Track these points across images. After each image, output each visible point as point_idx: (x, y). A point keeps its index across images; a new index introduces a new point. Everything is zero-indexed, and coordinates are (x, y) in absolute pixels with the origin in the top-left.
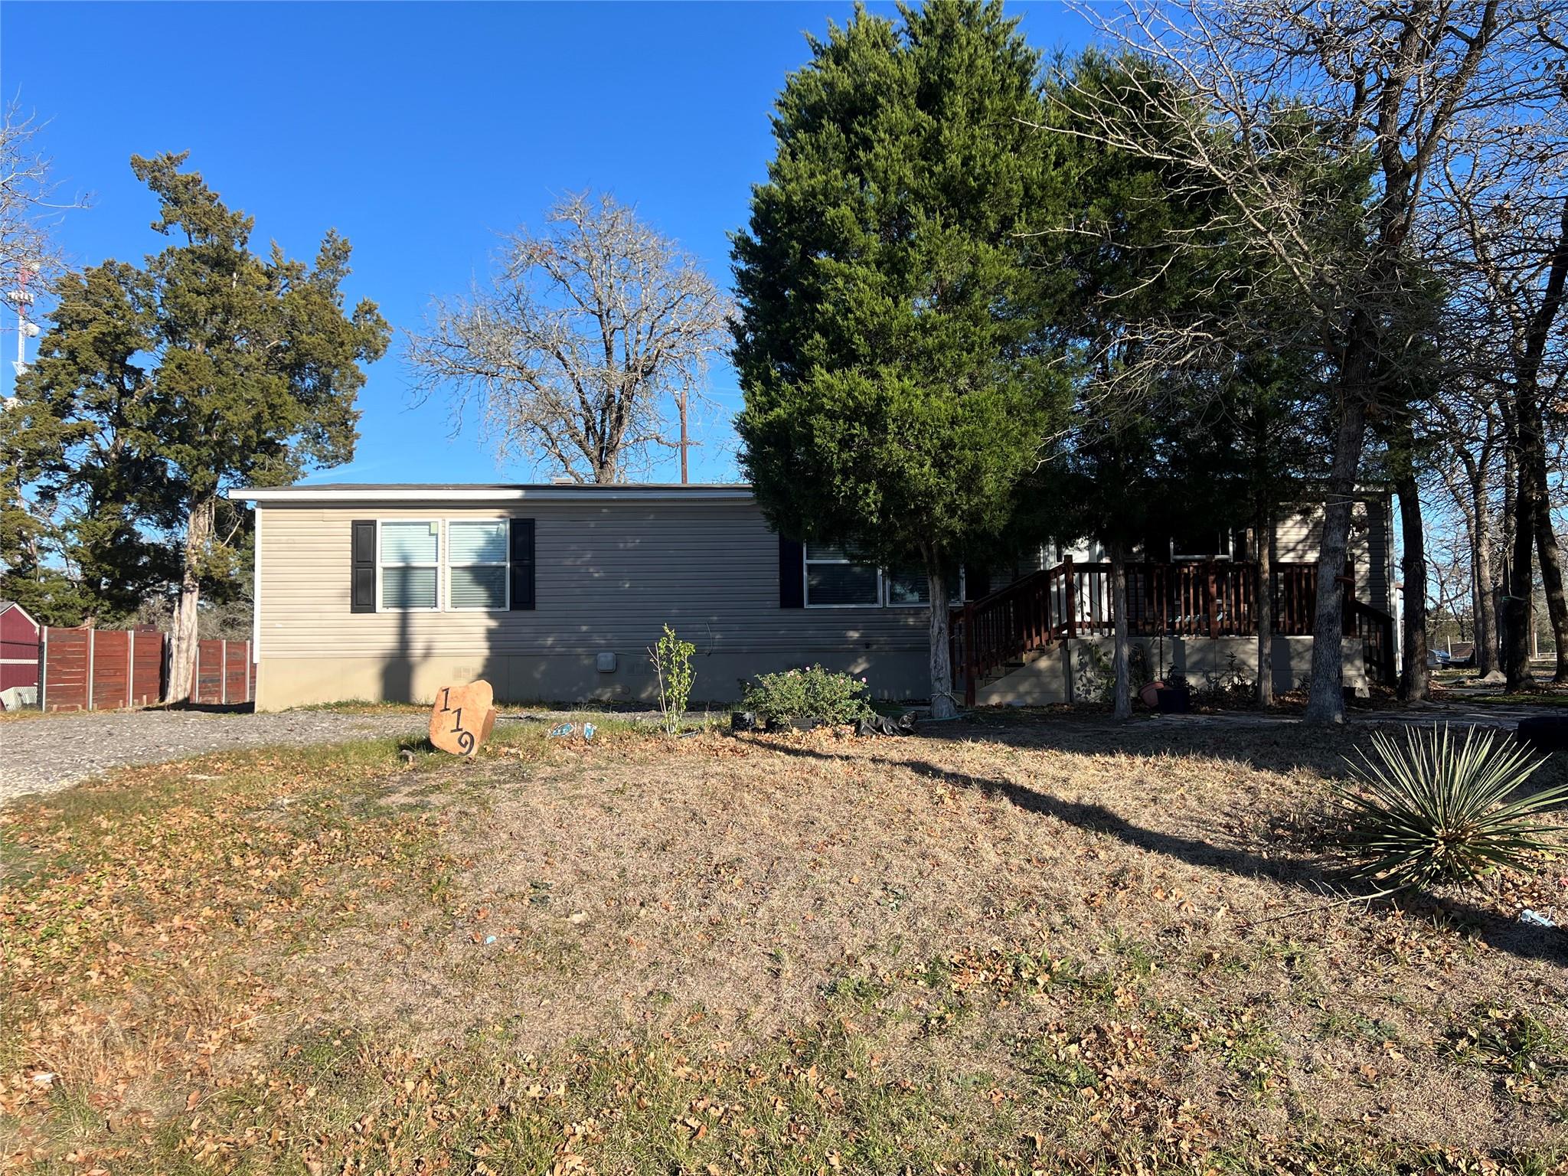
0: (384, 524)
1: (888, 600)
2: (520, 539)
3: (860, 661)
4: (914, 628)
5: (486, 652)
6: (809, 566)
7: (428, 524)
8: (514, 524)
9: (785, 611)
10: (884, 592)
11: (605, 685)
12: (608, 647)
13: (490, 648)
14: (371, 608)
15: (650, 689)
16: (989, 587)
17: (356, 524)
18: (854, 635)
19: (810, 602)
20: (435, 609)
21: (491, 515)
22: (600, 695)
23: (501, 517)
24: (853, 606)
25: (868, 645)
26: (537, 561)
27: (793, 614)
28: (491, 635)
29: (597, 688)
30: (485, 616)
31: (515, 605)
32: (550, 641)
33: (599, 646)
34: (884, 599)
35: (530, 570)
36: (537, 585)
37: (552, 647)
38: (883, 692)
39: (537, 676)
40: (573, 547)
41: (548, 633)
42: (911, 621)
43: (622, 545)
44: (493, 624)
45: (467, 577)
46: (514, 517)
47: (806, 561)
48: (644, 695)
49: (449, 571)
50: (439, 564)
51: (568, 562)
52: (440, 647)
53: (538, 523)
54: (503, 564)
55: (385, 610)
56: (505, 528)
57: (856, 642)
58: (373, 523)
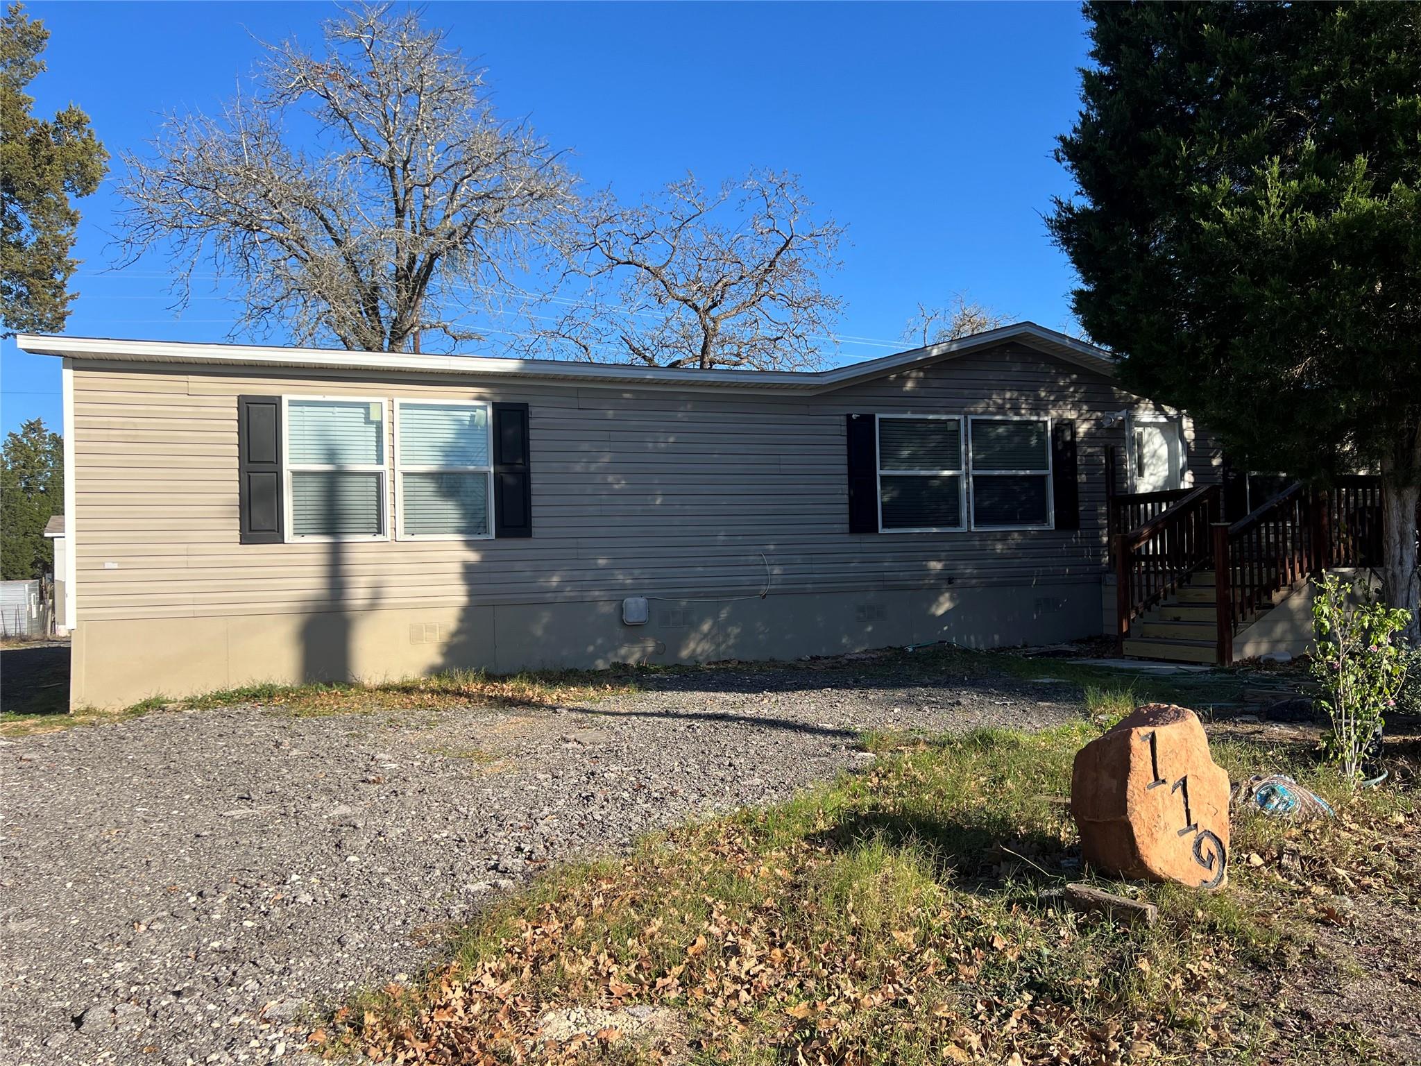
0: (292, 403)
1: (972, 521)
2: (509, 432)
3: (942, 599)
4: (1002, 557)
5: (462, 600)
6: (882, 477)
7: (366, 406)
8: (501, 411)
9: (856, 538)
10: (969, 512)
11: (633, 641)
12: (636, 590)
13: (470, 594)
14: (274, 534)
15: (692, 645)
16: (1078, 507)
17: (246, 404)
18: (936, 566)
19: (884, 526)
20: (379, 538)
21: (464, 396)
22: (625, 658)
23: (479, 398)
24: (935, 530)
25: (950, 581)
26: (534, 467)
27: (867, 541)
28: (470, 573)
29: (621, 646)
30: (460, 546)
31: (504, 530)
32: (555, 580)
33: (623, 587)
34: (969, 522)
35: (524, 478)
36: (535, 500)
37: (558, 590)
38: (968, 638)
39: (539, 632)
40: (585, 446)
41: (553, 571)
42: (999, 547)
43: (650, 445)
44: (473, 557)
45: (429, 487)
46: (498, 399)
47: (879, 472)
48: (685, 653)
49: (399, 478)
50: (385, 468)
51: (578, 468)
52: (393, 594)
53: (533, 411)
54: (485, 469)
55: (299, 539)
56: (485, 415)
57: (939, 576)
58: (275, 402)
